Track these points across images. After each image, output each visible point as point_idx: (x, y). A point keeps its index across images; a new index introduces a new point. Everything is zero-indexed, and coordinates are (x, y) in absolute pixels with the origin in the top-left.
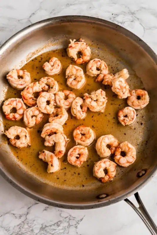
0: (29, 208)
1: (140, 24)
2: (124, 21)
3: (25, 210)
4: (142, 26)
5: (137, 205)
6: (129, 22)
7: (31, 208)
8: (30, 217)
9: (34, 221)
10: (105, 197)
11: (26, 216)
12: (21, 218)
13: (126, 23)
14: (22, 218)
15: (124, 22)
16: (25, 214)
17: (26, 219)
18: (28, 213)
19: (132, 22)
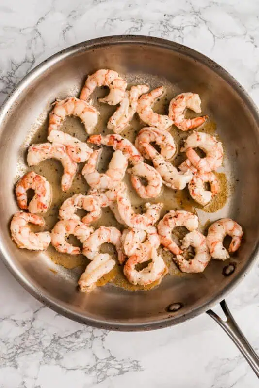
0: (36, 312)
1: (208, 29)
2: (182, 26)
3: (30, 315)
4: (211, 33)
5: (224, 318)
6: (191, 28)
7: (38, 312)
8: (38, 324)
9: (43, 330)
10: (179, 309)
11: (32, 323)
12: (24, 326)
13: (185, 29)
14: (26, 325)
15: (183, 28)
16: (30, 321)
17: (32, 327)
18: (34, 319)
19: (195, 26)
